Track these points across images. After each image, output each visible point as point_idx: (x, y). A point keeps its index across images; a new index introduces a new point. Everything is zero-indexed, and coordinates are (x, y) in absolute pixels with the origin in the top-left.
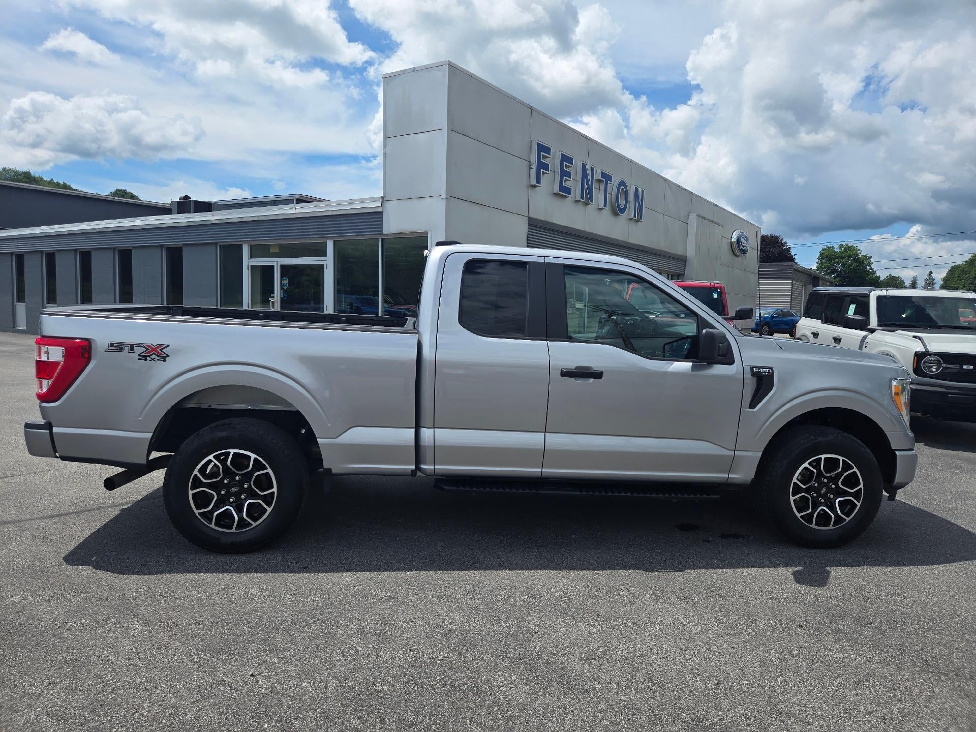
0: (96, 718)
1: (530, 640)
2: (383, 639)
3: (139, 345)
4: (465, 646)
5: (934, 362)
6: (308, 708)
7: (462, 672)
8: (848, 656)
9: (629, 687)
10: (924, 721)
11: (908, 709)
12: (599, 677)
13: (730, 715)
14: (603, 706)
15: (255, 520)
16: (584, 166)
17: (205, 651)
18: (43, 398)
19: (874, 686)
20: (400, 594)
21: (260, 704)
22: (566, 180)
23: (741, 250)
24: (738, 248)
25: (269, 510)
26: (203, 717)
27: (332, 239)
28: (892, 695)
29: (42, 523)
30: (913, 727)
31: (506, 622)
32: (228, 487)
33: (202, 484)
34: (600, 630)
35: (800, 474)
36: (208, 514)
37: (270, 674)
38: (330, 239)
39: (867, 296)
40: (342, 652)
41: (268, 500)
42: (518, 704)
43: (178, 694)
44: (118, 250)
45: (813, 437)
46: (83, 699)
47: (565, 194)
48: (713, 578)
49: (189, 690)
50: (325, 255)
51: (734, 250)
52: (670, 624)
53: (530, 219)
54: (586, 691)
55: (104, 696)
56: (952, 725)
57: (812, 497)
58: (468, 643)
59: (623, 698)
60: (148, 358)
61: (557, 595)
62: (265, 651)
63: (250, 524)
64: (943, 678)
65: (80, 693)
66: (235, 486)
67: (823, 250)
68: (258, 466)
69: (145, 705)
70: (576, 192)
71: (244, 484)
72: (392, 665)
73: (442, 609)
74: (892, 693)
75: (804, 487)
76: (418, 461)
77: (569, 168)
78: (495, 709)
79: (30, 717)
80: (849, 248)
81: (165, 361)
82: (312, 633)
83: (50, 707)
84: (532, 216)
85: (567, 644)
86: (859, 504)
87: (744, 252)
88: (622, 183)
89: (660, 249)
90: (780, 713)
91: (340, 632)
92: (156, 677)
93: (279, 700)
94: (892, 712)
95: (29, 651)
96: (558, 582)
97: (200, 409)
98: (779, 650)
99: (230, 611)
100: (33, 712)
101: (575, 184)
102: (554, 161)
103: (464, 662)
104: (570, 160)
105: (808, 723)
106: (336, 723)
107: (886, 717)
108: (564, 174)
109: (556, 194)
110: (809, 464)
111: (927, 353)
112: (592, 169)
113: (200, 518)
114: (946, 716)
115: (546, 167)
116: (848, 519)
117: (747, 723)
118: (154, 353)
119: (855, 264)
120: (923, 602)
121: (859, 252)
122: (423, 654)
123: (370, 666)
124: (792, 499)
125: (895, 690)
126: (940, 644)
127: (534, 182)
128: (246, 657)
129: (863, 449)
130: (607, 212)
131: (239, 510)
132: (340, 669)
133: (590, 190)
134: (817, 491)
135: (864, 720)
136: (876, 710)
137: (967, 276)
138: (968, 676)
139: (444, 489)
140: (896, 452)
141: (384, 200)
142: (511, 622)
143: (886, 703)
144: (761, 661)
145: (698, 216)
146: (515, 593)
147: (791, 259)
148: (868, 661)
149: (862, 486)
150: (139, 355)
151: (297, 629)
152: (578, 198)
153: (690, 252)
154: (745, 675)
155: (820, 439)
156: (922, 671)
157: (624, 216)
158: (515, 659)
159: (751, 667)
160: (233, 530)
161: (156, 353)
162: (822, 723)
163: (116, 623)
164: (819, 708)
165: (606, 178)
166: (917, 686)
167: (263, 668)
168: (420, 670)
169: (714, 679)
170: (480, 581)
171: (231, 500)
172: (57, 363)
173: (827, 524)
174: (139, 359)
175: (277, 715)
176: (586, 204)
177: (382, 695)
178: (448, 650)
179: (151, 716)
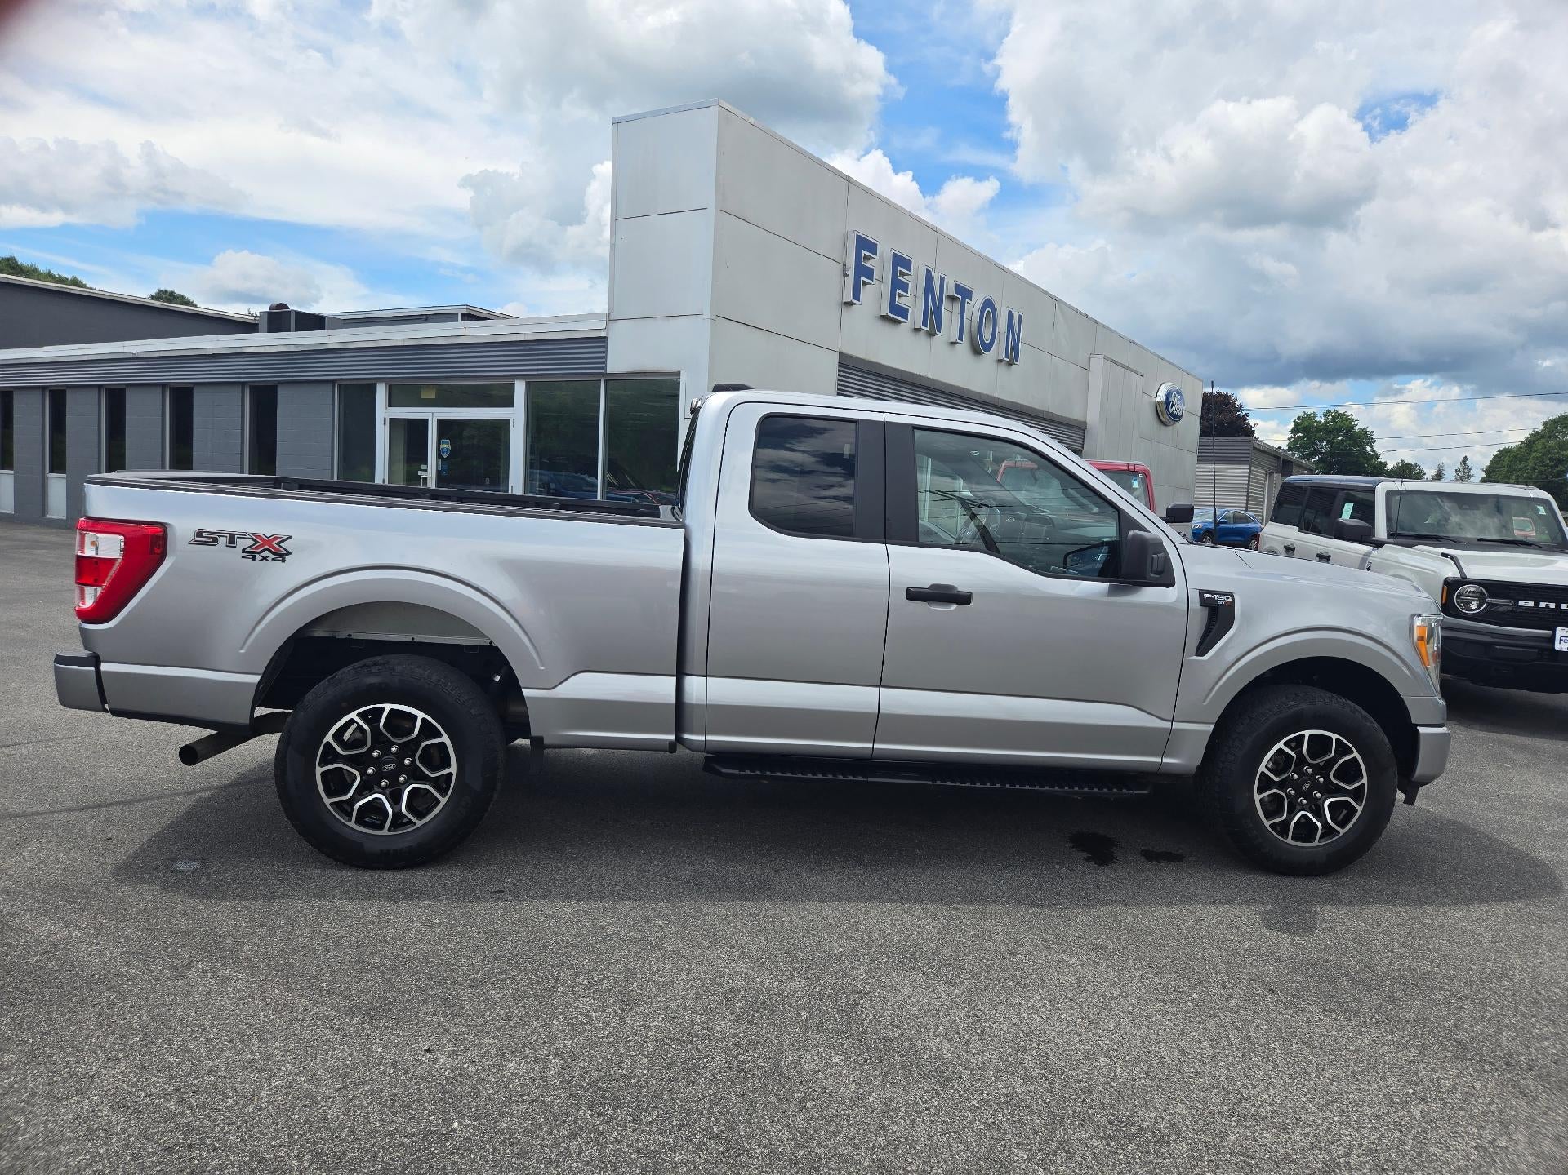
0: (188, 1111)
1: (858, 1004)
2: (628, 1001)
3: (242, 536)
4: (757, 1012)
5: (1474, 595)
6: (520, 1100)
7: (754, 1051)
8: (1344, 1034)
9: (1013, 1074)
10: (1460, 1129)
11: (1435, 1111)
12: (967, 1061)
13: (1167, 1118)
14: (975, 1102)
15: (420, 816)
16: (929, 275)
17: (352, 1013)
18: (86, 616)
19: (1384, 1078)
20: (651, 934)
21: (444, 1093)
22: (900, 296)
23: (1172, 414)
24: (1166, 413)
25: (443, 801)
26: (356, 1112)
27: (524, 379)
28: (1411, 1091)
29: (72, 817)
30: (1443, 1137)
31: (818, 978)
32: (378, 763)
33: (337, 758)
34: (964, 992)
35: (1271, 759)
36: (345, 806)
37: (456, 1049)
38: (520, 379)
39: (1372, 491)
40: (567, 1018)
41: (442, 784)
42: (843, 1099)
43: (312, 1078)
44: (170, 388)
45: (1292, 703)
46: (164, 1082)
47: (899, 318)
48: (1135, 917)
49: (330, 1071)
50: (512, 405)
51: (1160, 415)
52: (1071, 985)
53: (841, 355)
54: (948, 1080)
55: (197, 1078)
56: (1501, 1136)
57: (1289, 795)
58: (761, 1007)
59: (1004, 1091)
60: (257, 556)
61: (896, 938)
62: (445, 1015)
63: (411, 823)
64: (1486, 1068)
65: (159, 1074)
66: (388, 762)
67: (1299, 418)
68: (428, 730)
69: (263, 1094)
70: (916, 316)
71: (404, 760)
72: (647, 1039)
73: (719, 957)
74: (1411, 1088)
75: (1276, 779)
76: (679, 729)
77: (905, 277)
78: (809, 1104)
79: (82, 1108)
80: (1339, 417)
81: (283, 561)
82: (517, 990)
83: (113, 1094)
84: (845, 351)
85: (914, 1011)
86: (1360, 809)
87: (1177, 417)
88: (988, 303)
89: (1045, 409)
90: (1243, 1115)
91: (561, 989)
92: (276, 1052)
93: (474, 1087)
94: (1412, 1118)
95: (71, 1011)
96: (896, 920)
97: (333, 639)
98: (1239, 1025)
99: (385, 956)
100: (86, 1101)
101: (913, 301)
102: (881, 265)
103: (757, 1035)
104: (907, 264)
105: (1285, 1130)
106: (564, 1122)
107: (1403, 1123)
108: (898, 285)
109: (884, 318)
110: (1285, 744)
111: (1464, 581)
112: (942, 279)
113: (332, 811)
114: (1492, 1122)
115: (869, 273)
116: (1342, 832)
117: (1194, 1129)
118: (267, 549)
119: (1348, 442)
120: (1457, 957)
121: (1356, 423)
122: (693, 1024)
123: (611, 1039)
124: (1257, 797)
125: (1417, 1084)
126: (1482, 1018)
127: (849, 297)
128: (417, 1024)
129: (1368, 724)
130: (964, 347)
131: (395, 799)
132: (563, 1042)
133: (938, 313)
134: (1297, 786)
135: (1369, 1126)
136: (1388, 1113)
137: (1522, 465)
138: (1524, 1066)
139: (721, 772)
140: (1418, 728)
141: (610, 319)
142: (828, 978)
143: (1402, 1103)
144: (1212, 1040)
145: (1106, 359)
146: (830, 934)
147: (1249, 432)
148: (1374, 1041)
149: (1365, 780)
150: (244, 551)
151: (493, 984)
152: (919, 325)
153: (1092, 417)
154: (1189, 1059)
155: (1304, 706)
156: (1456, 1057)
157: (990, 356)
158: (836, 1032)
159: (1198, 1048)
160: (385, 832)
161: (270, 549)
162: (1307, 1130)
163: (205, 972)
164: (1302, 1108)
165: (964, 293)
166: (1448, 1079)
167: (444, 1040)
168: (690, 1046)
169: (1142, 1064)
170: (775, 916)
171: (383, 784)
172: (112, 561)
173: (1310, 837)
174: (243, 557)
175: (471, 1109)
176: (931, 335)
177: (633, 1081)
178: (731, 1018)
179: (273, 1108)
